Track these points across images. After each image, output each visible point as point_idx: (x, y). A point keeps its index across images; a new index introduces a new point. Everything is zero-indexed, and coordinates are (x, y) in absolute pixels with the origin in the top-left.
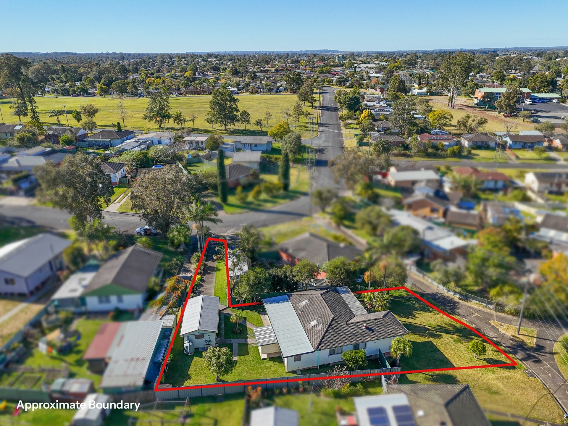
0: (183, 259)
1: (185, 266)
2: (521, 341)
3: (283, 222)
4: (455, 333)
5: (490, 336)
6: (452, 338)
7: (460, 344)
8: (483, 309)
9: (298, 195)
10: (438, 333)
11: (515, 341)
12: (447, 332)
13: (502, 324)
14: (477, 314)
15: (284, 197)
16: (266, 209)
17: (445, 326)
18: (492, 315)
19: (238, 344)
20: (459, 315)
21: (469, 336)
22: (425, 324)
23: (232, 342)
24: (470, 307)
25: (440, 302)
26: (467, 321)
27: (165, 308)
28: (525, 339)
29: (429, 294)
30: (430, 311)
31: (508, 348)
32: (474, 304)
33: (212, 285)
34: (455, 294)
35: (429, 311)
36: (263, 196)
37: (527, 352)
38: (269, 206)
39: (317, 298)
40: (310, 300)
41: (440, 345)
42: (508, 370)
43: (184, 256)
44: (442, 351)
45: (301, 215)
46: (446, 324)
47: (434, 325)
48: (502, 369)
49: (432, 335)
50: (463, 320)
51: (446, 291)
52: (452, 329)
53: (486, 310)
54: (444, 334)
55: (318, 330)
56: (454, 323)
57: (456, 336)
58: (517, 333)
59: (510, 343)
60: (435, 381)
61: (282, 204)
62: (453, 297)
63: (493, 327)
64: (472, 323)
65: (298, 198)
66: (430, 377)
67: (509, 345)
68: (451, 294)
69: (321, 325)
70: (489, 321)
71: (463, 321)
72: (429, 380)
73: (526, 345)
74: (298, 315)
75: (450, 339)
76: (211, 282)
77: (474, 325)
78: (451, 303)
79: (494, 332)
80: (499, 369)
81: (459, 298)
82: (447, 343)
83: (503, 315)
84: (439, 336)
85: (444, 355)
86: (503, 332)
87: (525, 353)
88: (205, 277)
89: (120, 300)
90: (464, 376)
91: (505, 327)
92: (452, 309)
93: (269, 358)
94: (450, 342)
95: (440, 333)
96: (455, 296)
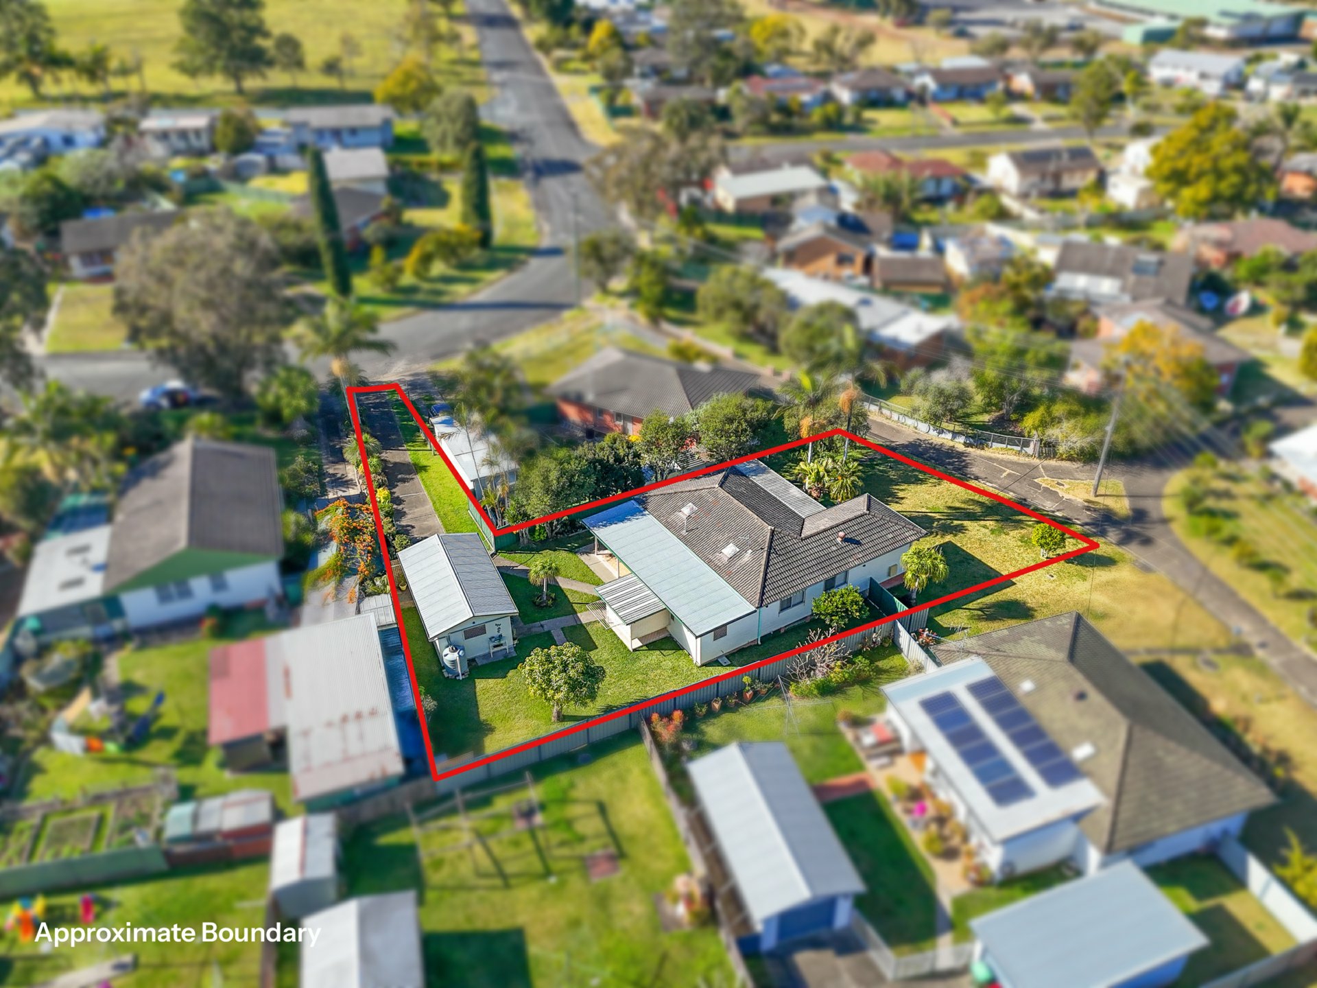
0: (315, 454)
1: (331, 471)
2: (1104, 509)
3: (519, 328)
4: (987, 516)
5: (1047, 509)
6: (985, 527)
7: (1003, 536)
8: (1015, 458)
9: (522, 257)
10: (956, 522)
11: (1095, 510)
12: (972, 517)
13: (1060, 481)
14: (1008, 471)
15: (491, 265)
16: (460, 300)
17: (963, 506)
18: (1035, 467)
19: (562, 629)
20: (977, 478)
21: (1014, 518)
22: (924, 510)
23: (546, 629)
24: (990, 459)
25: (932, 458)
26: (995, 488)
27: (352, 583)
28: (1110, 503)
29: (903, 446)
30: (922, 482)
31: (1088, 527)
32: (997, 451)
33: (428, 507)
34: (953, 438)
35: (919, 481)
36: (438, 268)
37: (1123, 527)
38: (461, 291)
39: (715, 495)
40: (699, 501)
41: (969, 546)
42: (1106, 569)
43: (314, 447)
44: (979, 558)
45: (554, 308)
46: (964, 502)
47: (942, 509)
48: (1095, 568)
49: (946, 529)
50: (988, 487)
51: (935, 433)
52: (978, 509)
53: (1023, 460)
54: (966, 523)
55: (746, 564)
56: (977, 497)
57: (991, 522)
58: (1092, 494)
59: (1086, 516)
60: (990, 618)
61: (491, 283)
62: (951, 444)
63: (1046, 490)
64: (1005, 489)
65: (523, 263)
66: (980, 613)
67: (1088, 520)
68: (945, 440)
69: (750, 551)
70: (1036, 480)
71: (991, 490)
72: (979, 618)
73: (1115, 514)
74: (684, 539)
75: (983, 530)
76: (420, 502)
77: (1011, 493)
78: (953, 457)
79: (1052, 500)
80: (1090, 569)
81: (966, 445)
82: (980, 540)
83: (1053, 463)
84: (961, 529)
85: (984, 564)
86: (1066, 496)
87: (1120, 529)
88: (398, 491)
89: (219, 584)
90: (1037, 597)
91: (1066, 486)
92: (960, 469)
93: (646, 645)
94: (985, 535)
95: (959, 522)
96: (956, 440)
